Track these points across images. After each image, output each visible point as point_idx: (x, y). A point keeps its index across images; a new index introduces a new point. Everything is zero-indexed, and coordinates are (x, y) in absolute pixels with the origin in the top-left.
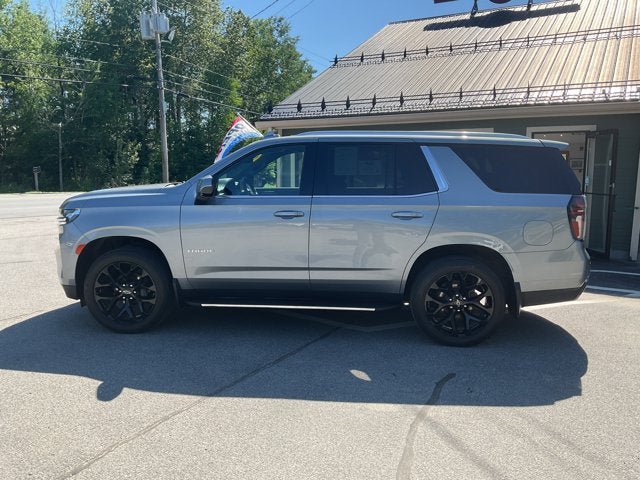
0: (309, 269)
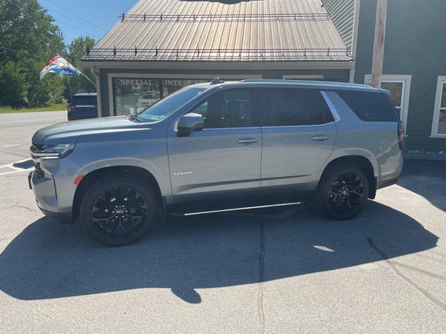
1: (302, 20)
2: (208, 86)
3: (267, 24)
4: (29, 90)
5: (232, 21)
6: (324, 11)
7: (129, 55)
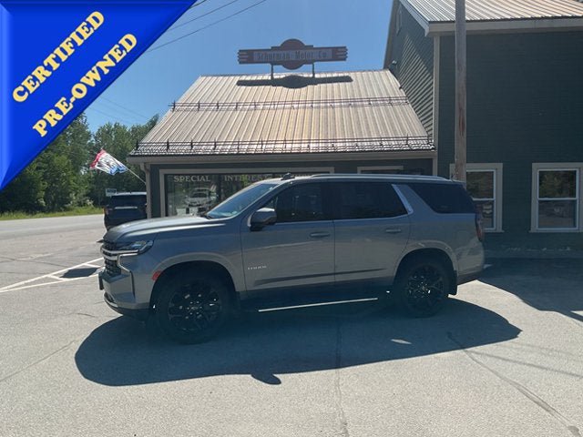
0: (335, 274)
1: (377, 105)
2: (279, 181)
3: (338, 110)
4: (47, 190)
5: (298, 108)
6: (402, 93)
7: (185, 149)
